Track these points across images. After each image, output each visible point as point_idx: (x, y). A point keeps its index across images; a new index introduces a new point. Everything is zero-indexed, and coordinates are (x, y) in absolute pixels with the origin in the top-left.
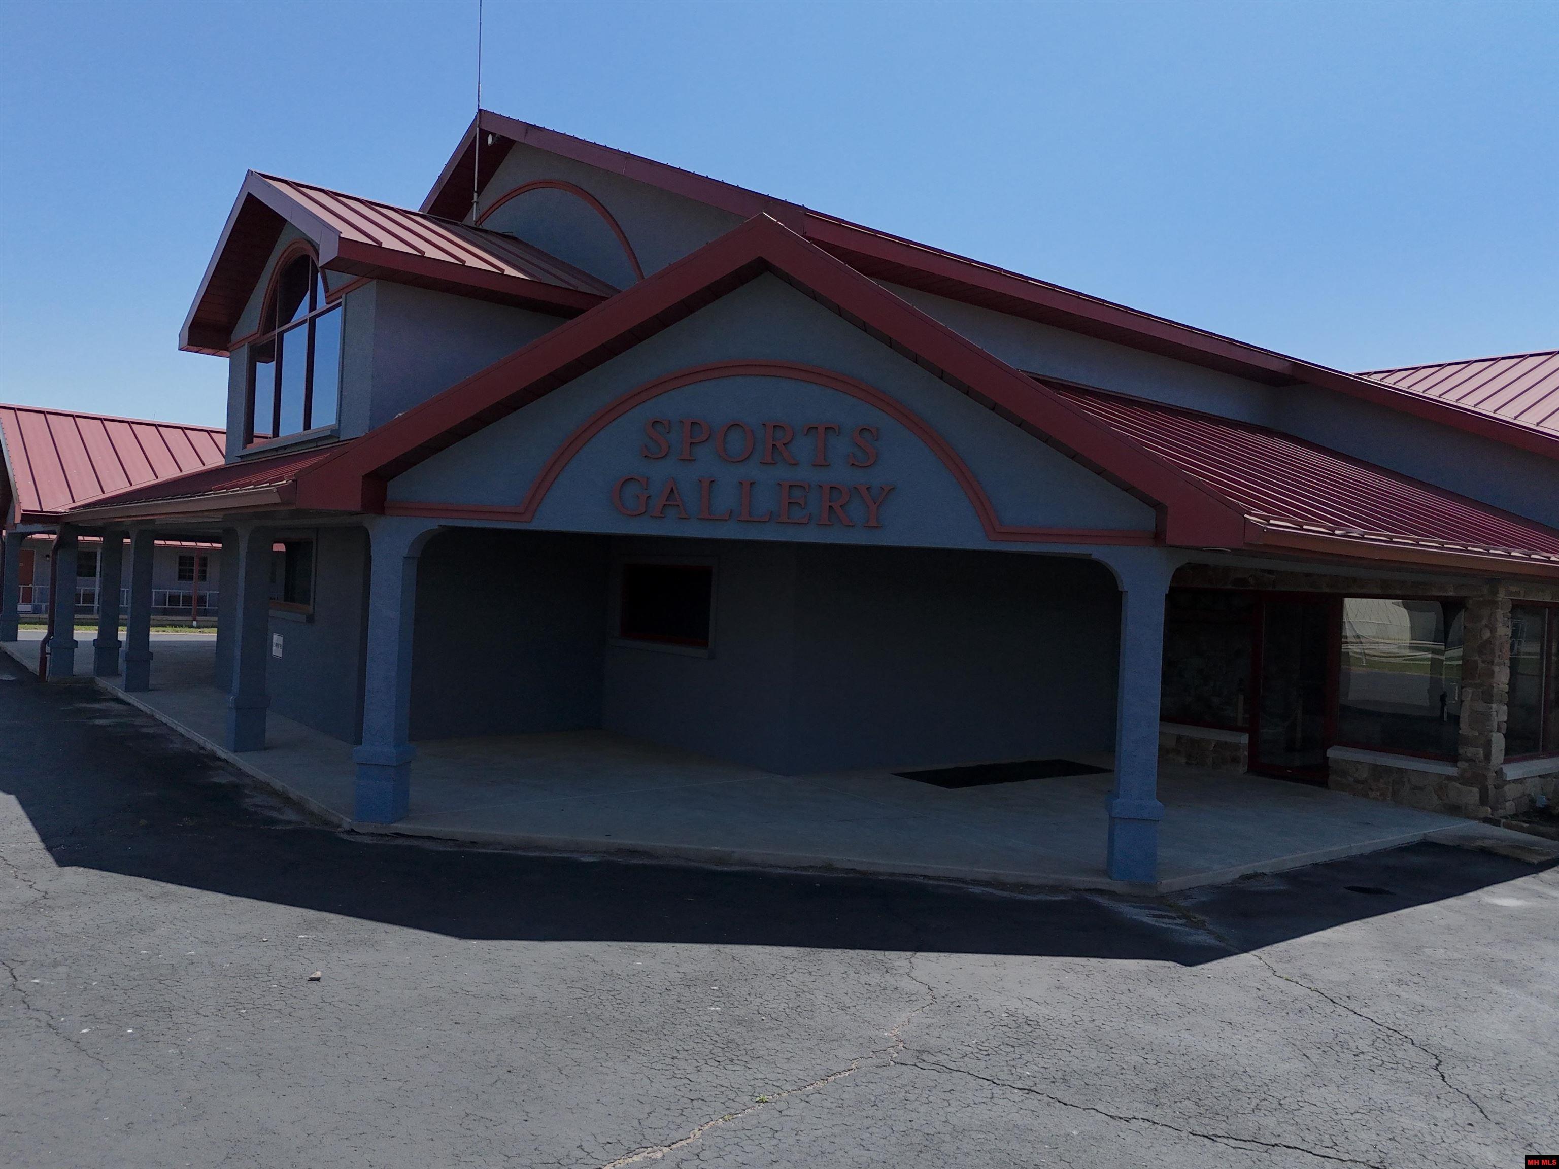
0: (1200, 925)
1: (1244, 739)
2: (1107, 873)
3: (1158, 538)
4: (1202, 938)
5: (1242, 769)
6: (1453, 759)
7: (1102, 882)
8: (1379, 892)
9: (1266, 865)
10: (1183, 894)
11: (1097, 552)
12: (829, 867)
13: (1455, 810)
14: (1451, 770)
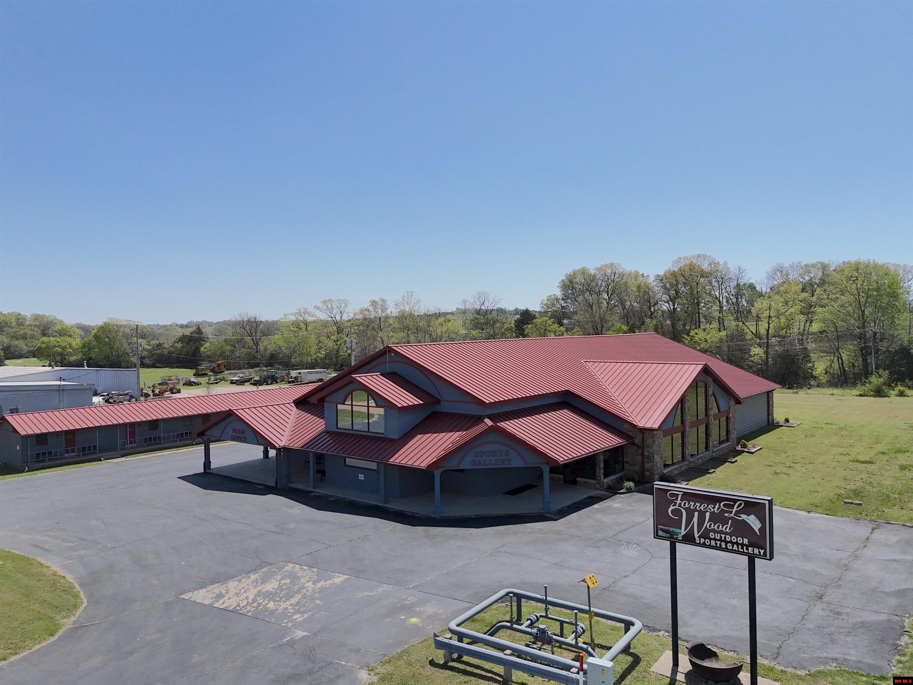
0: (556, 516)
1: (562, 476)
2: (543, 510)
3: (548, 463)
4: (557, 518)
5: (562, 482)
6: (595, 479)
7: (543, 511)
8: (579, 507)
9: (564, 505)
10: (554, 511)
11: (539, 466)
12: (506, 514)
13: (596, 489)
14: (595, 482)
